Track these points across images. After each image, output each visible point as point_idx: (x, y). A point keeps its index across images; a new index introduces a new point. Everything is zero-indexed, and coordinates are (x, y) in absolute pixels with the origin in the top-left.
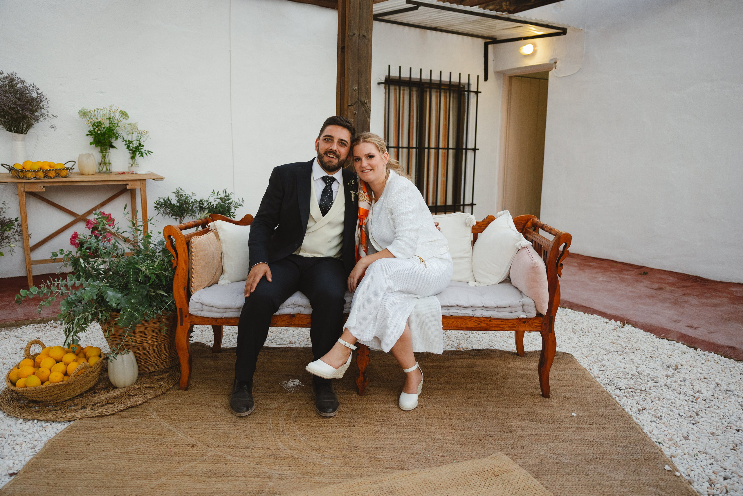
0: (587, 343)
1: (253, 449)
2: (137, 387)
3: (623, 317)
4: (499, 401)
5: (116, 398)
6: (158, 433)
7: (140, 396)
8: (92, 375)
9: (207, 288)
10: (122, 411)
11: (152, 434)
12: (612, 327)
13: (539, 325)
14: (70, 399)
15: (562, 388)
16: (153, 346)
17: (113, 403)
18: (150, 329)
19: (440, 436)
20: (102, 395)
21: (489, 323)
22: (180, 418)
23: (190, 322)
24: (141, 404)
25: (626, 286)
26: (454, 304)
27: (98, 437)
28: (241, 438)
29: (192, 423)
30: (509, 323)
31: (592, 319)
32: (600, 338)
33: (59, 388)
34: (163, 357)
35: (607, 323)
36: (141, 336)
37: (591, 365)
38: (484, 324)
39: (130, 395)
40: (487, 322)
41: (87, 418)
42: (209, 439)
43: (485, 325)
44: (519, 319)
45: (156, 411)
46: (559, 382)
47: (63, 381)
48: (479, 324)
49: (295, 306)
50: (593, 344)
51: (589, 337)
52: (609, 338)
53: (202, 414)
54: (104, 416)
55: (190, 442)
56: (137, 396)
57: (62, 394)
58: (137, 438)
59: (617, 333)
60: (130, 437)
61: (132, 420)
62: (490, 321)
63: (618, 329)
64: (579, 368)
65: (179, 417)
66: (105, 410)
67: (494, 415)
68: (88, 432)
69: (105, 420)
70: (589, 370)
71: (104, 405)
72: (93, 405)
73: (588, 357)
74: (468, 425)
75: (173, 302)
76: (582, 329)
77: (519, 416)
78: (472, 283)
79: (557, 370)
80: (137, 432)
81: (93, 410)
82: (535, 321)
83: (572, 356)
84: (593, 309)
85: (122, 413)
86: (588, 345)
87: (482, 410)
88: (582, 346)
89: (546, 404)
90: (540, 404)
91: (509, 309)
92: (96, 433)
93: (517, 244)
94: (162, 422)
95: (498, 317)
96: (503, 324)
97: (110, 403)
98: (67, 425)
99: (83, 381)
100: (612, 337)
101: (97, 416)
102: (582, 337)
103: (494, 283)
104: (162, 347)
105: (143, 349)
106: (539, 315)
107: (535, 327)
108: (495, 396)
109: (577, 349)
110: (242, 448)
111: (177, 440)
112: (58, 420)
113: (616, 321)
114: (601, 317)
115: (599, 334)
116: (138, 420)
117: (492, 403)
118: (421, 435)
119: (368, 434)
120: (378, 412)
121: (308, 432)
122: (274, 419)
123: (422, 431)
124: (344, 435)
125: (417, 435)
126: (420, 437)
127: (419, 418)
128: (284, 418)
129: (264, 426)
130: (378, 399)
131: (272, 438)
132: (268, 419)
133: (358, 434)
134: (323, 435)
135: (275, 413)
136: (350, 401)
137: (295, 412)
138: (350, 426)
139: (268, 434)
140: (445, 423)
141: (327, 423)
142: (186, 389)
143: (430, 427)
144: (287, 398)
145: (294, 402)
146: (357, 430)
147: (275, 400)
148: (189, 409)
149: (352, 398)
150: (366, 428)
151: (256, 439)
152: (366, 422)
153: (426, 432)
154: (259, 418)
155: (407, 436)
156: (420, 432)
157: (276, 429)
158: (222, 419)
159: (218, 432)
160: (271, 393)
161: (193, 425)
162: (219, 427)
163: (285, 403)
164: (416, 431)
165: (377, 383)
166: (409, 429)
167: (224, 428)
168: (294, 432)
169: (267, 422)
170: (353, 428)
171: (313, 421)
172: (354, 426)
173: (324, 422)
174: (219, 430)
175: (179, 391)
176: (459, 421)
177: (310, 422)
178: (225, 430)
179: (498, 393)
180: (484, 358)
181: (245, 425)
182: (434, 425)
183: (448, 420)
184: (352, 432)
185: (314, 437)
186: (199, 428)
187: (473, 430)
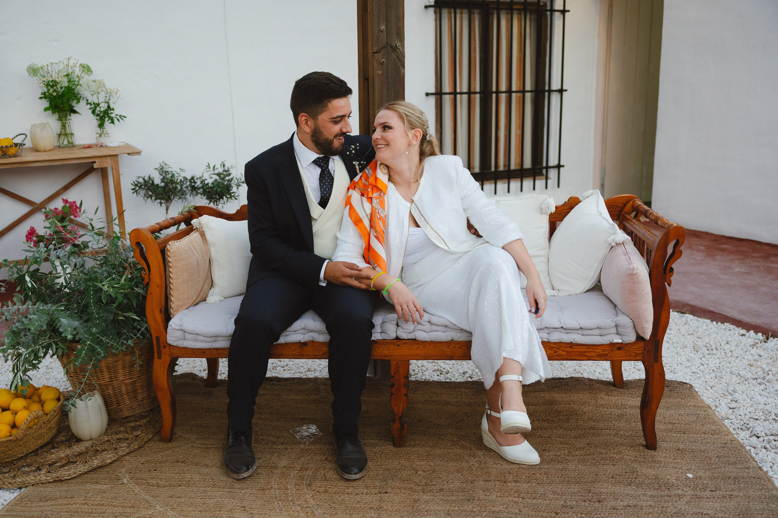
0: (713, 366)
2: (107, 439)
3: (766, 326)
4: (586, 455)
5: (79, 455)
6: (130, 505)
7: (110, 451)
8: (49, 426)
9: (191, 308)
10: (86, 473)
11: (122, 507)
12: (751, 341)
13: (640, 352)
14: (22, 457)
15: (674, 435)
16: (126, 385)
17: (75, 462)
18: (120, 363)
19: (501, 508)
20: (63, 451)
21: (570, 350)
22: (160, 483)
23: (170, 355)
24: (111, 463)
25: (773, 280)
27: (55, 512)
28: (236, 510)
29: (175, 490)
30: (597, 351)
31: (722, 330)
32: (733, 359)
33: (6, 444)
34: (140, 397)
35: (743, 335)
36: (110, 372)
37: (717, 400)
38: (564, 351)
39: (98, 451)
40: (566, 349)
41: (42, 483)
42: (195, 513)
44: (612, 345)
45: (130, 473)
46: (671, 426)
47: (10, 436)
48: (557, 352)
49: (307, 331)
50: (722, 368)
51: (716, 358)
52: (746, 358)
53: (187, 477)
54: (64, 481)
56: (106, 452)
57: (10, 452)
58: (104, 513)
59: (758, 351)
60: (94, 511)
61: (99, 486)
62: (571, 347)
63: (758, 345)
64: (700, 405)
65: (158, 481)
66: (64, 473)
67: (578, 477)
68: (42, 504)
69: (64, 487)
70: (714, 408)
71: (64, 466)
72: (50, 465)
73: (713, 388)
74: (541, 490)
75: (146, 329)
76: (708, 345)
77: (612, 477)
79: (668, 408)
80: (103, 504)
81: (49, 472)
82: (635, 347)
83: (691, 386)
84: (724, 315)
85: (86, 475)
86: (715, 369)
87: (561, 468)
88: (706, 371)
89: (650, 459)
90: (643, 460)
91: (597, 332)
92: (52, 505)
93: (610, 240)
94: (136, 488)
97: (71, 462)
98: (17, 493)
99: (37, 434)
100: (750, 357)
101: (55, 481)
102: (707, 356)
103: (579, 291)
104: (138, 384)
105: (113, 388)
106: (640, 338)
107: (635, 354)
108: (580, 448)
109: (698, 375)
111: (154, 514)
112: (5, 487)
113: (756, 332)
114: (735, 327)
115: (731, 351)
116: (106, 486)
117: (576, 457)
118: (476, 506)
119: (405, 504)
120: (420, 472)
121: (325, 502)
122: (282, 483)
123: (478, 500)
124: (372, 506)
125: (471, 506)
126: (475, 510)
127: (474, 481)
128: (295, 481)
129: (267, 493)
130: (420, 452)
131: (278, 511)
132: (273, 483)
133: (391, 504)
134: (344, 505)
135: (283, 473)
136: (382, 456)
137: (310, 472)
138: (380, 493)
139: (273, 504)
140: (509, 488)
141: (351, 488)
142: (170, 440)
143: (488, 494)
144: (300, 452)
145: (309, 458)
146: (390, 498)
147: (284, 455)
148: (171, 470)
149: (385, 452)
150: (401, 496)
151: (256, 512)
152: (403, 486)
153: (483, 502)
154: (262, 481)
155: (456, 508)
156: (475, 501)
157: (283, 497)
158: (213, 484)
159: (208, 502)
160: (280, 444)
161: (176, 492)
162: (210, 494)
163: (297, 459)
164: (469, 501)
165: (420, 429)
166: (460, 497)
167: (216, 496)
168: (307, 502)
169: (272, 487)
170: (385, 496)
171: (332, 485)
172: (386, 493)
173: (347, 487)
174: (209, 499)
175: (160, 444)
176: (529, 485)
177: (328, 486)
178: (217, 499)
179: (585, 444)
180: (567, 391)
181: (243, 492)
182: (494, 491)
183: (513, 484)
184: (384, 502)
185: (333, 508)
186: (183, 496)
187: (547, 499)
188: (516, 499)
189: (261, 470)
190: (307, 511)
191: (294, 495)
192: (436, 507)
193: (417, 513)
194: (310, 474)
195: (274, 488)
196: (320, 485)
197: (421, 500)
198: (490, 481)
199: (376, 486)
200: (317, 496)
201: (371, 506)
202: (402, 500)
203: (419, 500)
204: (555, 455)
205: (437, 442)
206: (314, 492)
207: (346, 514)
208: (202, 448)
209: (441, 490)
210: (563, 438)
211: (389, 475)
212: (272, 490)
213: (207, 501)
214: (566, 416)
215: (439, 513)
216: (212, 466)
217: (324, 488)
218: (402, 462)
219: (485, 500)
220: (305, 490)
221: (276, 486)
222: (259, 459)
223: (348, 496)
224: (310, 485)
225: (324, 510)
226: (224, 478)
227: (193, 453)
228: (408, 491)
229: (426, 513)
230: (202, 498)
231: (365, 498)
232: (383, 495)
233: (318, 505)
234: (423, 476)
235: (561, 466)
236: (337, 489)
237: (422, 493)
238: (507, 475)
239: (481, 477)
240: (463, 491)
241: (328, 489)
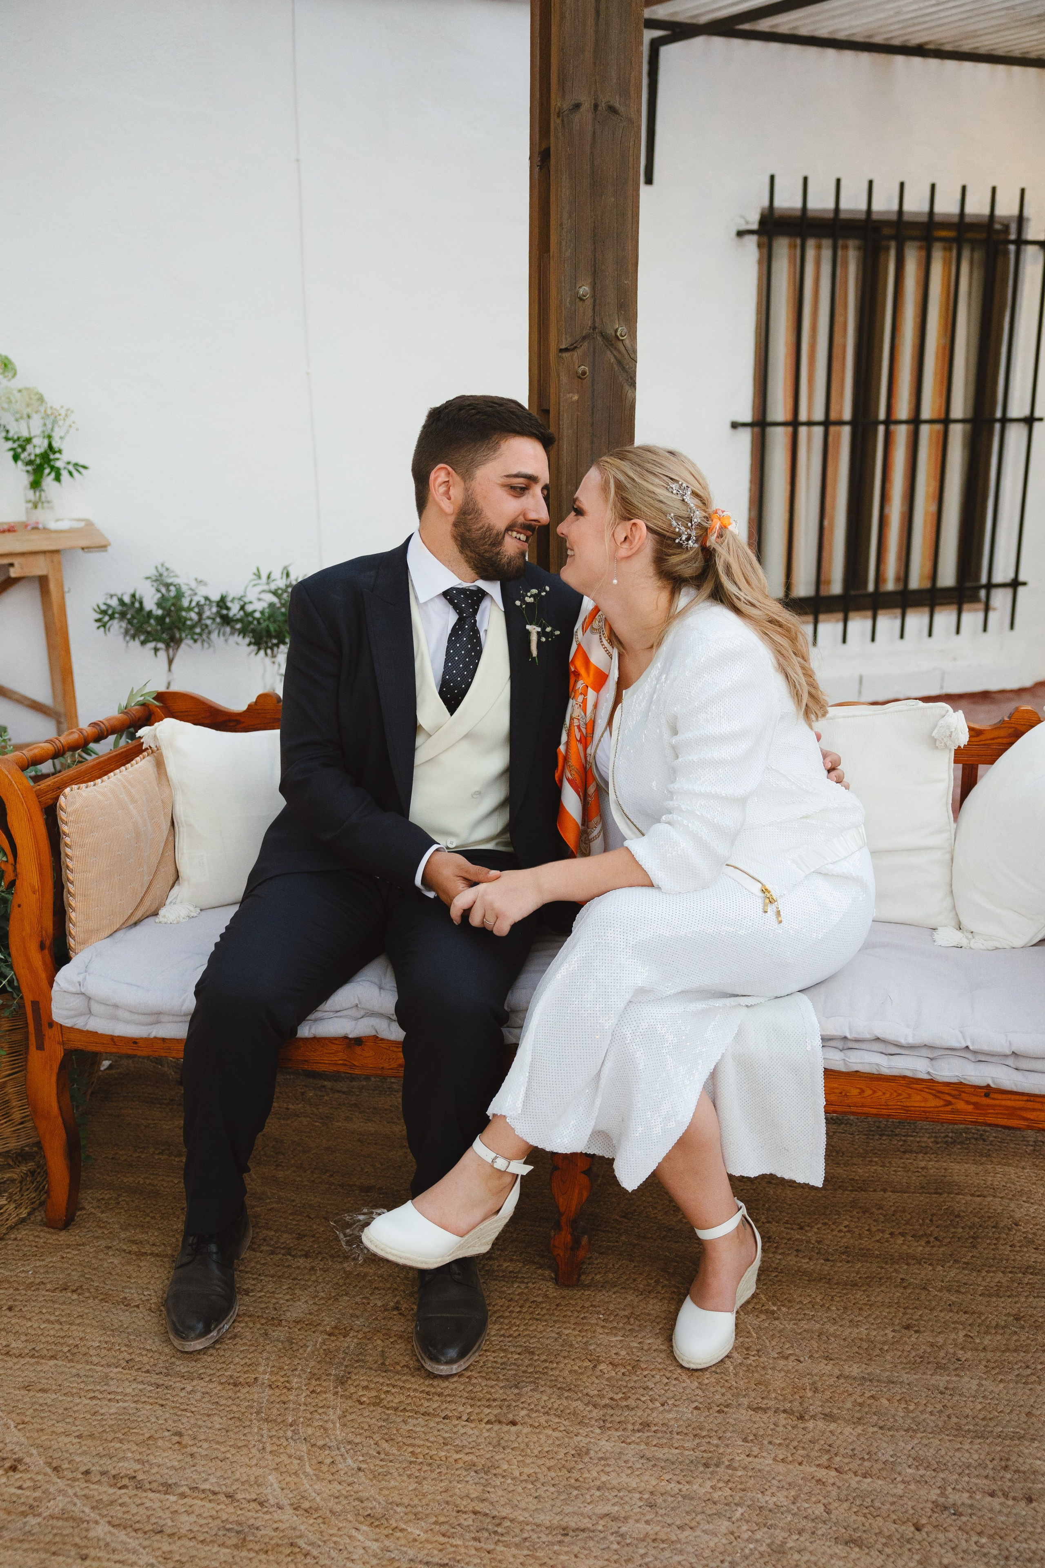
1: (183, 1496)
4: (1008, 1350)
21: (984, 1101)
26: (868, 1036)
28: (160, 1443)
29: (39, 1368)
34: (17, 1116)
38: (968, 1103)
40: (975, 1099)
42: (67, 1440)
43: (970, 1108)
48: (949, 1103)
49: (362, 1013)
53: (75, 1334)
55: (10, 1447)
62: (987, 1095)
65: (11, 1337)
67: (981, 1416)
74: (886, 1449)
78: (948, 936)
87: (942, 1384)
95: (1015, 1089)
96: (1034, 1110)
103: (1019, 942)
108: (997, 1326)
110: (154, 1486)
117: (982, 1355)
118: (721, 1485)
119: (552, 1463)
120: (602, 1367)
121: (367, 1434)
122: (281, 1368)
123: (728, 1467)
124: (475, 1459)
125: (709, 1484)
126: (716, 1496)
127: (727, 1406)
128: (312, 1364)
129: (242, 1397)
130: (611, 1307)
131: (254, 1450)
132: (261, 1369)
133: (520, 1458)
134: (411, 1449)
135: (290, 1341)
136: (524, 1310)
137: (350, 1342)
138: (500, 1422)
139: (247, 1430)
140: (809, 1436)
141: (436, 1398)
142: (66, 1223)
143: (756, 1450)
144: (341, 1282)
145: (358, 1299)
146: (519, 1440)
147: (304, 1288)
148: (44, 1311)
149: (533, 1299)
150: (548, 1436)
151: (204, 1453)
152: (556, 1406)
153: (739, 1473)
154: (237, 1360)
155: (672, 1485)
156: (721, 1469)
157: (275, 1412)
158: (128, 1357)
159: (103, 1411)
160: (300, 1257)
161: (42, 1374)
162: (113, 1388)
163: (330, 1302)
164: (706, 1465)
165: (623, 1238)
166: (687, 1453)
167: (126, 1395)
168: (326, 1430)
169: (256, 1379)
170: (508, 1432)
171: (394, 1386)
172: (514, 1423)
173: (428, 1393)
174: (110, 1400)
175: (42, 1234)
176: (859, 1430)
177: (385, 1388)
178: (126, 1405)
179: (1008, 1315)
180: (981, 1155)
181: (189, 1388)
182: (770, 1443)
183: (821, 1424)
184: (504, 1448)
185: (382, 1456)
186: (54, 1387)
187: (899, 1479)
188: (821, 1473)
189: (243, 1325)
190: (320, 1459)
191: (302, 1408)
192: (624, 1479)
193: (575, 1492)
194: (352, 1347)
195: (260, 1382)
196: (366, 1383)
197: (592, 1453)
198: (765, 1410)
199: (495, 1400)
200: (353, 1416)
201: (471, 1457)
202: (546, 1449)
203: (587, 1453)
204: (932, 1345)
205: (657, 1282)
206: (350, 1403)
207: (409, 1476)
208: (130, 1252)
209: (646, 1425)
210: (958, 1292)
211: (531, 1370)
212: (256, 1389)
213: (101, 1407)
214: (971, 1228)
215: (627, 1499)
216: (138, 1306)
217: (374, 1393)
218: (567, 1332)
219: (745, 1468)
220: (329, 1396)
221: (267, 1377)
222: (247, 1292)
223: (423, 1423)
224: (342, 1381)
225: (361, 1458)
226: (154, 1343)
227: (106, 1265)
228: (566, 1423)
229: (598, 1493)
230: (94, 1398)
231: (462, 1431)
232: (506, 1428)
233: (350, 1442)
234: (607, 1379)
235: (941, 1380)
236: (403, 1398)
237: (598, 1431)
238: (809, 1394)
239: (744, 1396)
240: (695, 1436)
241: (383, 1396)
